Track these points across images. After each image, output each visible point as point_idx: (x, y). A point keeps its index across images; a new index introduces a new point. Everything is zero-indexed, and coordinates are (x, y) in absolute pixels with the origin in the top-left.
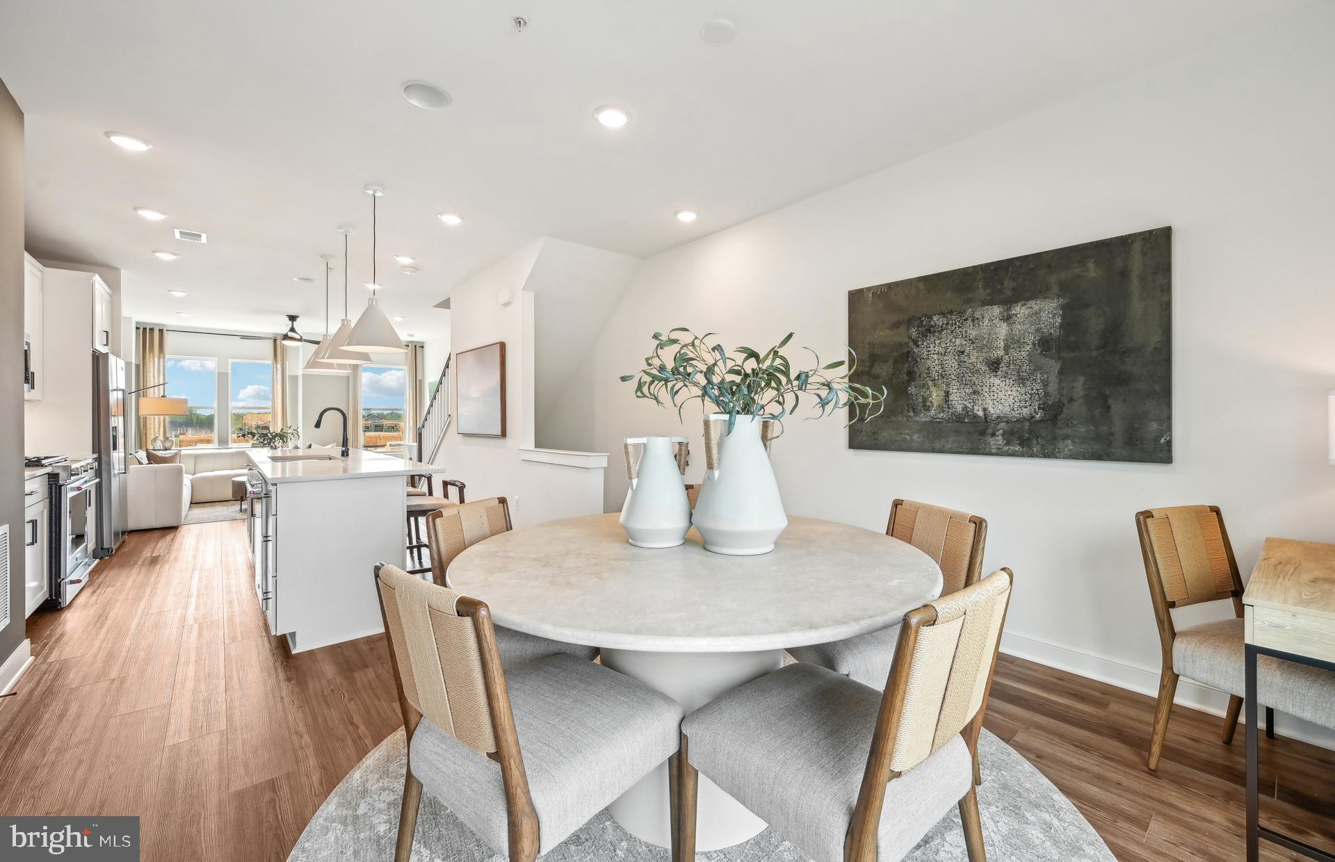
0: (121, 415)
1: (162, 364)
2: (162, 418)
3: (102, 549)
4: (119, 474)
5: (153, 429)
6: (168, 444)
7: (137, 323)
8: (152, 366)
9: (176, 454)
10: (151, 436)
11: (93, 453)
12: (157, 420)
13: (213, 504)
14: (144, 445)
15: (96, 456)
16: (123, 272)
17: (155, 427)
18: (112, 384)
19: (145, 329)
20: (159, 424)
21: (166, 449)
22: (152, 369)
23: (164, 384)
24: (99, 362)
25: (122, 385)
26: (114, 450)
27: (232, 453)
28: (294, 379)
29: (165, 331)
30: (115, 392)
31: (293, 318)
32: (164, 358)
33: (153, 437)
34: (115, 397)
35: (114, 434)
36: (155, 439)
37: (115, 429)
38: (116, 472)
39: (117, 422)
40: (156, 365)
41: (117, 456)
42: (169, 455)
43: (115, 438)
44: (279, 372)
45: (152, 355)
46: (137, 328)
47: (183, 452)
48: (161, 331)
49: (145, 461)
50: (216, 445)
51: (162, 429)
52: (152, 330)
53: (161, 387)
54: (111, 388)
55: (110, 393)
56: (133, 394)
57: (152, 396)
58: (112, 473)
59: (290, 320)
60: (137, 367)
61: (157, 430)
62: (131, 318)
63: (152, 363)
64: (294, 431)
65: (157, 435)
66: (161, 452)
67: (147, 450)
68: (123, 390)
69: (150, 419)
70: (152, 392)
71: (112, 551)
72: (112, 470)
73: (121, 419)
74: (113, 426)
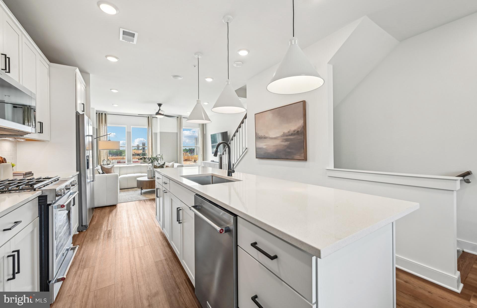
0: (91, 150)
1: (106, 128)
2: (106, 150)
3: (82, 226)
4: (90, 181)
5: (103, 156)
6: (109, 162)
7: (96, 111)
8: (102, 129)
9: (112, 167)
10: (102, 159)
11: (77, 171)
12: (104, 152)
13: (128, 189)
14: (99, 163)
15: (78, 173)
16: (91, 75)
17: (104, 155)
18: (86, 133)
19: (99, 113)
20: (105, 154)
21: (108, 165)
22: (102, 130)
23: (107, 135)
24: (79, 118)
25: (91, 133)
26: (87, 169)
27: (134, 166)
28: (156, 134)
29: (107, 114)
30: (88, 137)
31: (160, 105)
32: (107, 125)
33: (103, 159)
34: (88, 140)
35: (88, 158)
36: (104, 160)
37: (88, 156)
38: (89, 180)
39: (89, 153)
40: (104, 129)
41: (89, 173)
42: (110, 167)
43: (88, 160)
44: (150, 131)
45: (102, 125)
46: (96, 113)
47: (115, 166)
48: (105, 114)
49: (101, 172)
50: (126, 163)
51: (106, 156)
52: (102, 114)
53: (106, 136)
54: (85, 135)
55: (86, 138)
56: (95, 139)
57: (102, 140)
58: (87, 181)
59: (159, 106)
60: (97, 129)
61: (104, 156)
62: (94, 108)
63: (102, 128)
64: (161, 157)
65: (104, 158)
66: (106, 166)
67: (101, 165)
68: (92, 136)
69: (102, 151)
70: (102, 139)
71: (87, 227)
72: (87, 179)
73: (91, 151)
74: (87, 155)
